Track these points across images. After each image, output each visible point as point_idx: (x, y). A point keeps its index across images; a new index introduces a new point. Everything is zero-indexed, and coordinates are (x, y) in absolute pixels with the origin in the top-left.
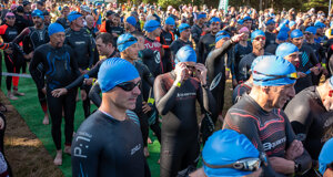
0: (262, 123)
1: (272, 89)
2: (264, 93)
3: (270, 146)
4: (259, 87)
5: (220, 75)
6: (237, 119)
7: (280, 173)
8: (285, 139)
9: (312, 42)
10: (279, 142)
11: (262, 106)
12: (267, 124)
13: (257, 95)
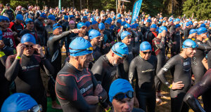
0: (78, 78)
1: (80, 58)
2: (76, 60)
3: (84, 90)
4: (73, 57)
5: (57, 51)
6: (63, 78)
7: (92, 105)
8: (92, 85)
9: (109, 28)
10: (89, 87)
11: (77, 68)
12: (81, 78)
13: (73, 62)
